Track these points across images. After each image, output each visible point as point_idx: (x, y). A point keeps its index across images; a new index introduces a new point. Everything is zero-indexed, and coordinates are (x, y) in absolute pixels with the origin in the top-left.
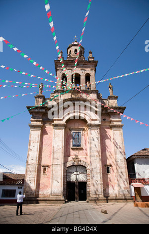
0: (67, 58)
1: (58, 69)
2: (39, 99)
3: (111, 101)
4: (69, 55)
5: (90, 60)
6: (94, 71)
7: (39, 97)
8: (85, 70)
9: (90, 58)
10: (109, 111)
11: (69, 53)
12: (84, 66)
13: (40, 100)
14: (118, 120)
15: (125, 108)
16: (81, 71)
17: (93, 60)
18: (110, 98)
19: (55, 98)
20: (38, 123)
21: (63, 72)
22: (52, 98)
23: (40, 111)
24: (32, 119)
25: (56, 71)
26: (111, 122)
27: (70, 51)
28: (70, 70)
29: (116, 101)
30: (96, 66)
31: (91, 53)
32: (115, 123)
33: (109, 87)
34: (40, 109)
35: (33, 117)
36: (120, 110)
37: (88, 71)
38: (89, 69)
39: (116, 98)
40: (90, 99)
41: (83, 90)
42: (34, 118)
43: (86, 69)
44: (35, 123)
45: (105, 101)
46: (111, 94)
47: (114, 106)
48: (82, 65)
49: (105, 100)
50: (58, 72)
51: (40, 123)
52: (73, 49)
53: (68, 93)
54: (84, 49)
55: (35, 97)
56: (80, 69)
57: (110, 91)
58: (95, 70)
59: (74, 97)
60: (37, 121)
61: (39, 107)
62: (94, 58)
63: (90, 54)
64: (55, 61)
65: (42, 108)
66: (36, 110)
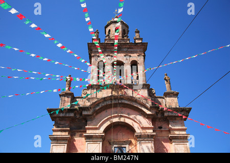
0: (105, 40)
1: (93, 55)
2: (66, 99)
3: (168, 99)
4: (108, 35)
5: (137, 41)
6: (142, 57)
7: (66, 95)
8: (130, 56)
9: (137, 39)
10: (166, 114)
11: (107, 33)
12: (129, 50)
13: (68, 100)
14: (180, 128)
15: (190, 109)
16: (125, 58)
17: (140, 41)
18: (167, 95)
19: (89, 96)
20: (64, 133)
21: (99, 59)
22: (83, 96)
23: (67, 115)
24: (55, 128)
25: (90, 57)
26: (170, 130)
27: (110, 30)
28: (109, 57)
29: (175, 99)
30: (145, 50)
31: (138, 32)
32: (177, 132)
33: (165, 79)
34: (66, 113)
35: (57, 125)
36: (183, 113)
37: (134, 57)
38: (136, 55)
39: (176, 95)
40: (138, 96)
41: (128, 85)
42: (58, 127)
43: (132, 55)
44: (59, 133)
45: (160, 100)
46: (168, 90)
47: (174, 106)
48: (125, 50)
49: (160, 98)
50: (93, 60)
51: (67, 133)
52: (112, 27)
53: (107, 88)
54: (127, 27)
55: (60, 95)
56: (123, 55)
57: (167, 85)
58: (144, 56)
59: (116, 94)
60: (61, 131)
61: (65, 110)
62: (141, 39)
63: (137, 34)
64: (88, 44)
65: (69, 111)
66: (61, 115)
